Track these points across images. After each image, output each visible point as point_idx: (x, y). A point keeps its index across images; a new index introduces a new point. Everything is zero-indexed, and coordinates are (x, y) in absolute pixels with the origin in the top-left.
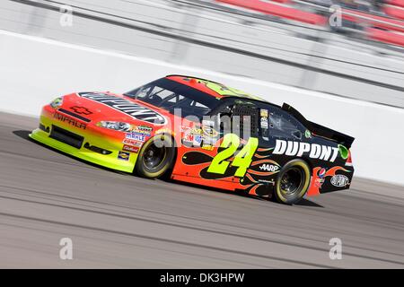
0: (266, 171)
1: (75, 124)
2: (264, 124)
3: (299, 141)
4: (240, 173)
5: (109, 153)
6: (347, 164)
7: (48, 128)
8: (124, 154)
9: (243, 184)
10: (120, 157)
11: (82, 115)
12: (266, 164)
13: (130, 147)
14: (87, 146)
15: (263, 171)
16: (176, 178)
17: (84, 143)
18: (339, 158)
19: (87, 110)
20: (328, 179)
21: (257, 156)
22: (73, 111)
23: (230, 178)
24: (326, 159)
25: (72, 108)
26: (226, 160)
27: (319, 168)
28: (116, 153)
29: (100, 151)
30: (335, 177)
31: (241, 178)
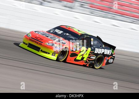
0: (92, 59)
1: (37, 43)
2: (92, 43)
3: (101, 48)
4: (85, 59)
5: (49, 53)
6: (114, 55)
7: (27, 44)
8: (54, 54)
9: (85, 63)
10: (52, 55)
11: (39, 40)
12: (92, 56)
13: (56, 52)
14: (42, 51)
15: (91, 58)
16: (67, 61)
17: (40, 50)
18: (112, 53)
19: (41, 39)
20: (108, 60)
21: (90, 54)
22: (36, 39)
23: (82, 61)
24: (108, 54)
25: (35, 38)
26: (81, 55)
27: (106, 57)
28: (51, 54)
29: (46, 53)
30: (110, 60)
31: (85, 61)
